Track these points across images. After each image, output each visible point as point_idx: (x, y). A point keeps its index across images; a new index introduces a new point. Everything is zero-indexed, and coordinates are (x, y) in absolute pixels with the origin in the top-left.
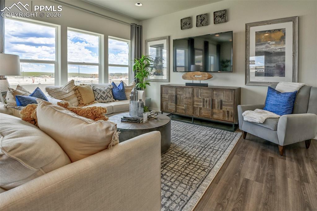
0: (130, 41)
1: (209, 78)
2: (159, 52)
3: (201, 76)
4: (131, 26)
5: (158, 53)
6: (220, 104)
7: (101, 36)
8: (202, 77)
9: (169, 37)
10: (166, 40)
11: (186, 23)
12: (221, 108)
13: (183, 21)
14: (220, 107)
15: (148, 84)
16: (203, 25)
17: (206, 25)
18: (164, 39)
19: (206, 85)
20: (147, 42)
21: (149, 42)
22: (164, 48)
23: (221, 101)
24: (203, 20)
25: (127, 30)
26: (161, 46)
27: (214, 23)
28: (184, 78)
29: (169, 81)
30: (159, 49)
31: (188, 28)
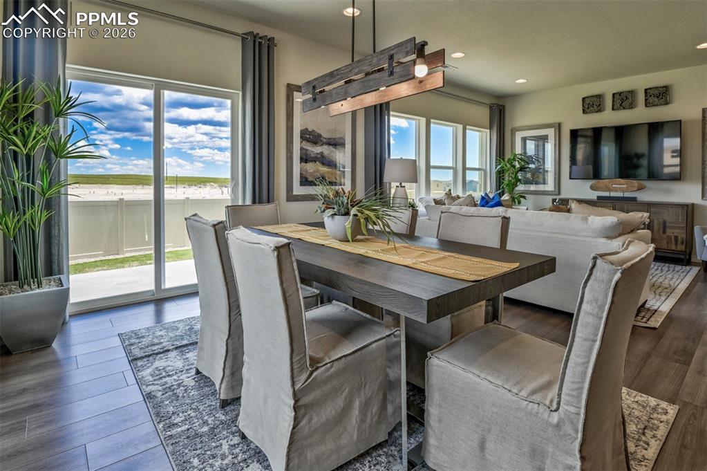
0: (488, 131)
1: (640, 188)
2: (541, 148)
3: (625, 186)
4: (491, 107)
5: (538, 150)
6: (662, 226)
7: (456, 127)
8: (627, 187)
9: (559, 125)
10: (553, 129)
11: (592, 104)
12: (664, 232)
13: (587, 101)
14: (662, 230)
15: (524, 197)
16: (624, 108)
17: (630, 108)
18: (550, 128)
19: (634, 199)
20: (513, 131)
21: (519, 131)
22: (549, 141)
23: (664, 222)
24: (624, 100)
25: (483, 113)
26: (544, 139)
27: (646, 106)
28: (593, 188)
29: (559, 194)
30: (541, 143)
31: (597, 112)
